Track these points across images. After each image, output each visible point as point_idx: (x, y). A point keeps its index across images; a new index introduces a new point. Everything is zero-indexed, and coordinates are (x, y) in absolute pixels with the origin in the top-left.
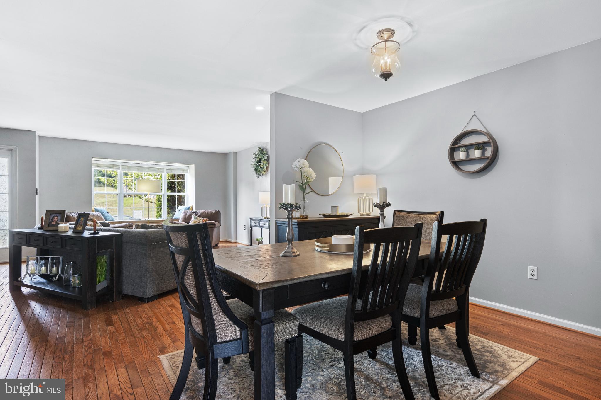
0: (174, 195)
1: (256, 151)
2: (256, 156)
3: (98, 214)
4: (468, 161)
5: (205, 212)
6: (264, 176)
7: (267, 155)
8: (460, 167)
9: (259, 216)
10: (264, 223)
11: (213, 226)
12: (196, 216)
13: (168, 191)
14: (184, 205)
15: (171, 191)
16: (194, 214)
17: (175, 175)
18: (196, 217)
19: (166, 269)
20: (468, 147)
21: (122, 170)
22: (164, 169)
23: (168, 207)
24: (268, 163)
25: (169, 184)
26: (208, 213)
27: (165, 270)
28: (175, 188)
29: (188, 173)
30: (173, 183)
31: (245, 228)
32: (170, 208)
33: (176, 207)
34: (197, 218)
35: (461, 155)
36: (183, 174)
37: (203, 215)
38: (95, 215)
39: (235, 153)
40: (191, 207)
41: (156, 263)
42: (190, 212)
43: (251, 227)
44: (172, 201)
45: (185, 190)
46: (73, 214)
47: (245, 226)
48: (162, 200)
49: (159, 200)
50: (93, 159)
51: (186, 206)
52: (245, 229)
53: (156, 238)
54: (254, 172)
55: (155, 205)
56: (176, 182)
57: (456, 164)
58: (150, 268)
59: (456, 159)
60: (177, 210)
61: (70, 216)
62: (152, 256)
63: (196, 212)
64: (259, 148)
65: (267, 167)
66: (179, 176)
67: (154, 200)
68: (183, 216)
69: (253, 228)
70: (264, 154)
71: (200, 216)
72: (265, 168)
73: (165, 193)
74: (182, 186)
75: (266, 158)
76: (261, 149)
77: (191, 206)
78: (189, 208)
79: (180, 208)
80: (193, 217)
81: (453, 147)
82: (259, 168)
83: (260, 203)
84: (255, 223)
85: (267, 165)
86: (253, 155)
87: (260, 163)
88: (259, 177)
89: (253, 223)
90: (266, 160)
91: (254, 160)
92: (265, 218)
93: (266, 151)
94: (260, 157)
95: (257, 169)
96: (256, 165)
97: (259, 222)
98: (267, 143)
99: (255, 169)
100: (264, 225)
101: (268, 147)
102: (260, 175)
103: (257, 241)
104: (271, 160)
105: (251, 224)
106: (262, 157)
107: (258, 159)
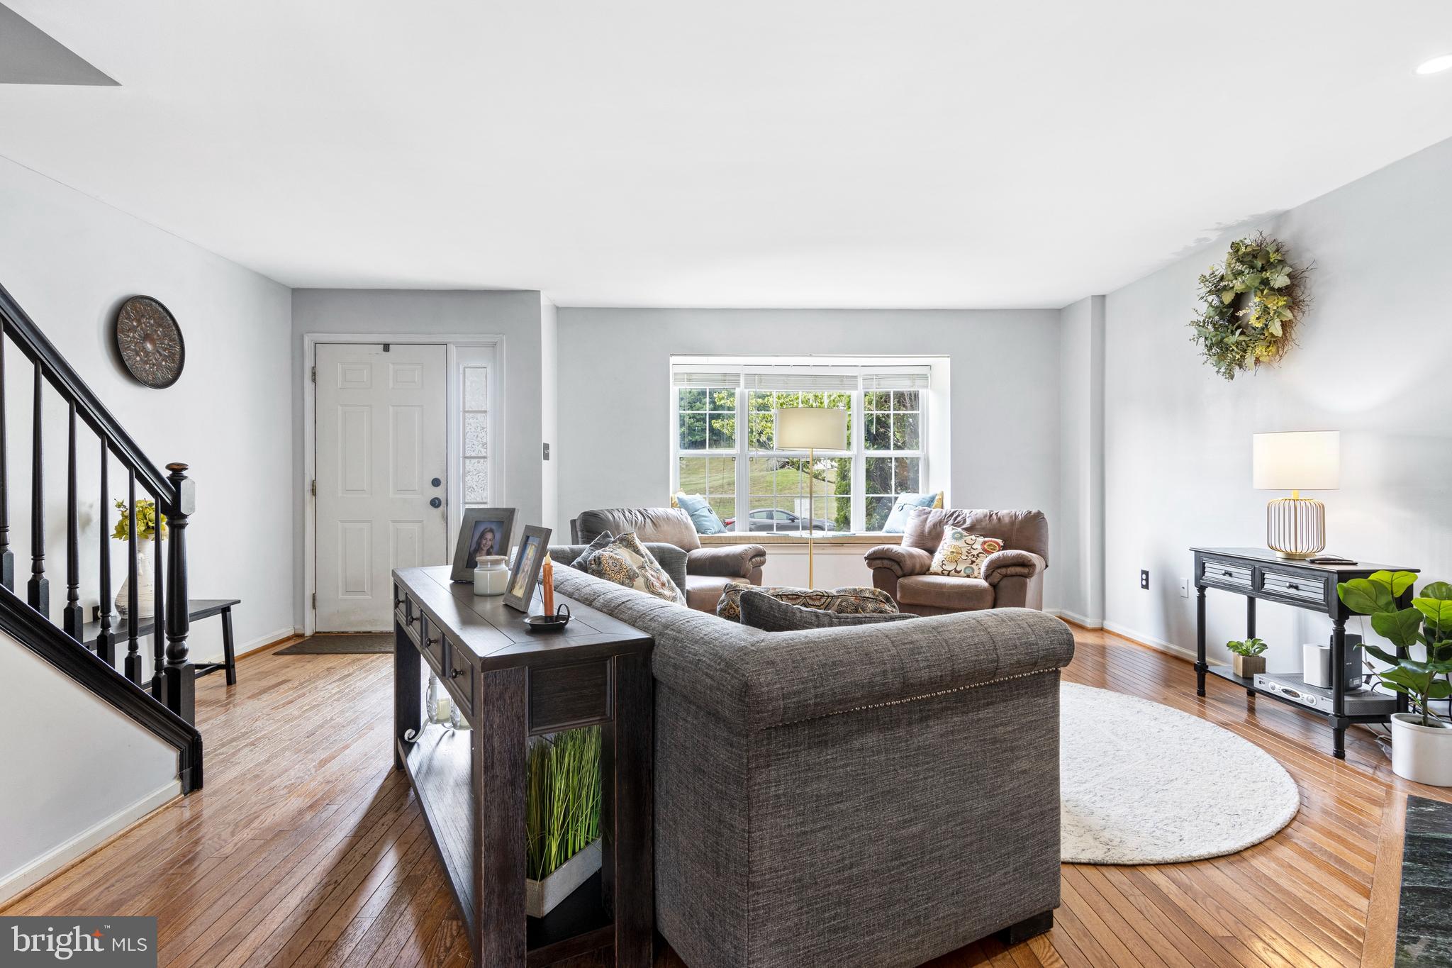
0: (883, 458)
1: (1220, 262)
2: (1218, 286)
3: (679, 513)
5: (991, 516)
6: (1261, 368)
7: (1287, 270)
9: (1254, 544)
10: (1295, 581)
11: (1025, 571)
12: (959, 530)
13: (867, 448)
14: (916, 491)
15: (876, 446)
16: (951, 522)
17: (888, 396)
18: (959, 533)
19: (855, 871)
21: (745, 388)
22: (855, 377)
23: (868, 495)
24: (1294, 304)
25: (872, 424)
26: (999, 519)
27: (846, 874)
28: (889, 438)
29: (927, 387)
30: (882, 422)
31: (1147, 580)
32: (872, 498)
33: (893, 495)
34: (962, 536)
36: (912, 389)
37: (984, 524)
38: (670, 516)
39: (1100, 301)
40: (937, 498)
41: (798, 835)
42: (937, 512)
43: (1202, 590)
44: (878, 475)
45: (917, 444)
46: (616, 514)
47: (1147, 573)
48: (852, 474)
49: (844, 475)
50: (673, 360)
51: (922, 495)
52: (1146, 587)
53: (799, 693)
54: (1206, 358)
55: (834, 486)
56: (892, 421)
58: (768, 865)
60: (895, 508)
61: (607, 518)
62: (778, 796)
63: (958, 516)
64: (1235, 247)
65: (1285, 325)
66: (900, 397)
67: (832, 475)
68: (916, 526)
69: (1209, 592)
70: (1263, 269)
71: (970, 530)
72: (1276, 329)
73: (860, 454)
74: (909, 430)
75: (1280, 280)
76: (1249, 251)
77: (939, 492)
78: (932, 500)
79: (904, 497)
80: (948, 531)
82: (1233, 333)
83: (1256, 486)
84: (1226, 573)
85: (1288, 315)
86: (1196, 283)
87: (1241, 313)
88: (1232, 377)
89: (1214, 571)
90: (1280, 290)
91: (1201, 306)
92: (1290, 557)
93: (1277, 251)
94: (1238, 285)
95: (1221, 341)
96: (1214, 325)
97: (1253, 575)
98: (1281, 218)
99: (1208, 342)
100: (1293, 591)
101: (1284, 236)
102: (1241, 367)
103: (1231, 654)
104: (1315, 289)
105: (1199, 572)
106: (1256, 283)
107: (1228, 298)
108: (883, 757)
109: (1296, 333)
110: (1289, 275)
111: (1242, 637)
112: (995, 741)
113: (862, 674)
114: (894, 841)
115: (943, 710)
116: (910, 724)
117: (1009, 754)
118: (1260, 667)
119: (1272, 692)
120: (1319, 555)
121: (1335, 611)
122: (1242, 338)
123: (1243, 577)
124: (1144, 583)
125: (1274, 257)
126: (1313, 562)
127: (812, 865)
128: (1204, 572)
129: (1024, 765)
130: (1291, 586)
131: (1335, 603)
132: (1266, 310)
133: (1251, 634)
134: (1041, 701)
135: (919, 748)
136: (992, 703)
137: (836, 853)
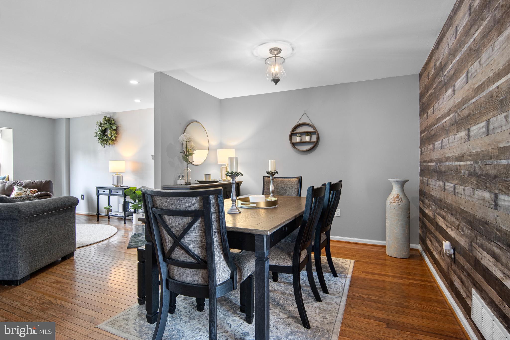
1: (102, 120)
2: (101, 125)
4: (301, 143)
5: (32, 182)
6: (110, 146)
7: (116, 125)
8: (295, 146)
9: (109, 184)
10: (117, 191)
16: (16, 185)
18: (20, 188)
20: (301, 134)
24: (117, 133)
26: (36, 183)
27: (38, 246)
31: (83, 197)
34: (22, 189)
35: (298, 139)
37: (30, 185)
39: (68, 120)
40: (7, 177)
41: (29, 239)
42: (9, 182)
43: (98, 196)
47: (83, 195)
52: (83, 199)
53: (30, 211)
54: (98, 142)
57: (294, 144)
58: (23, 245)
59: (294, 141)
62: (25, 232)
63: (19, 183)
64: (105, 117)
65: (115, 137)
69: (100, 196)
70: (111, 124)
71: (25, 187)
72: (114, 138)
75: (114, 128)
76: (108, 119)
77: (7, 175)
78: (4, 178)
80: (16, 188)
81: (292, 133)
82: (105, 137)
83: (110, 172)
84: (104, 191)
85: (116, 135)
86: (96, 123)
87: (106, 133)
88: (104, 147)
89: (101, 191)
90: (114, 130)
91: (97, 129)
92: (116, 186)
93: (113, 121)
94: (105, 126)
95: (102, 138)
96: (100, 134)
97: (109, 190)
98: (114, 113)
99: (99, 138)
100: (117, 193)
101: (115, 117)
102: (106, 145)
103: (105, 209)
104: (121, 130)
105: (98, 192)
106: (110, 127)
107: (103, 129)
108: (44, 224)
109: (117, 139)
110: (116, 127)
111: (107, 206)
112: (64, 220)
113: (41, 207)
114: (46, 239)
115: (54, 215)
116: (49, 217)
117: (67, 222)
118: (111, 211)
119: (113, 215)
120: (122, 186)
121: (124, 196)
122: (106, 138)
123: (107, 192)
124: (82, 198)
125: (113, 122)
126: (120, 187)
127: (31, 244)
128: (99, 192)
129: (70, 224)
130: (116, 192)
131: (124, 194)
132: (111, 133)
133: (109, 204)
134: (72, 212)
135: (51, 222)
136: (64, 213)
137: (36, 242)
